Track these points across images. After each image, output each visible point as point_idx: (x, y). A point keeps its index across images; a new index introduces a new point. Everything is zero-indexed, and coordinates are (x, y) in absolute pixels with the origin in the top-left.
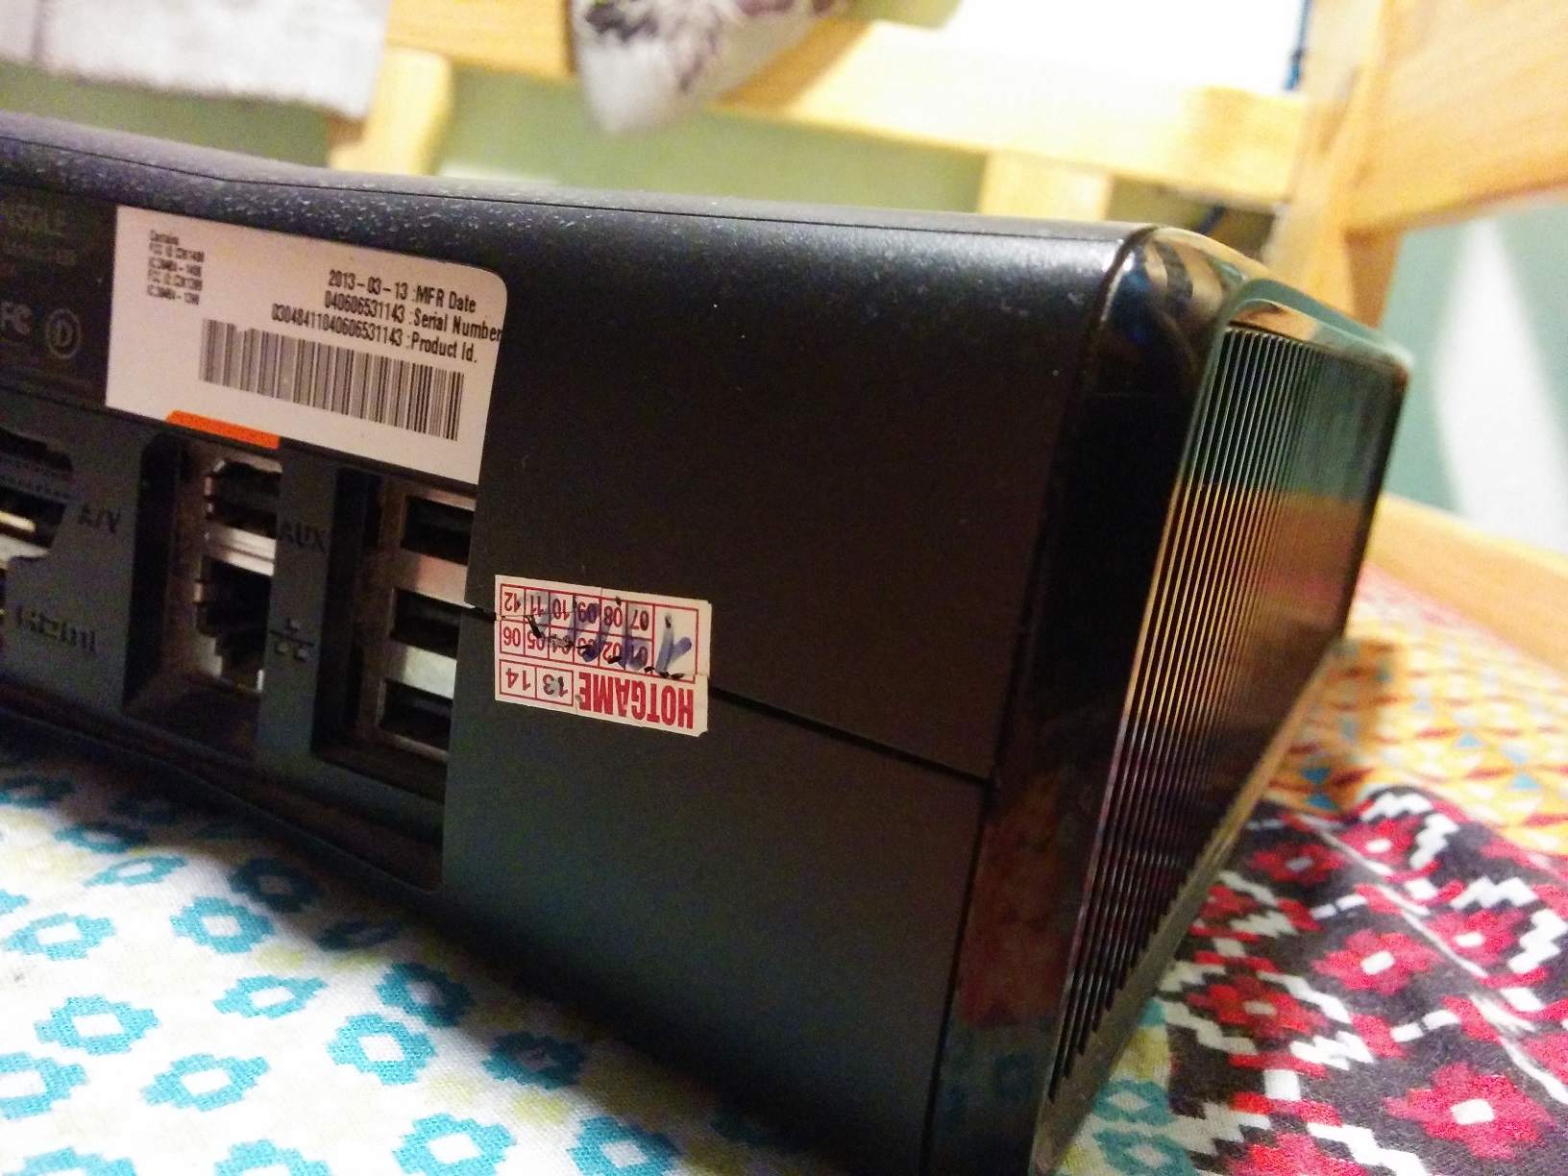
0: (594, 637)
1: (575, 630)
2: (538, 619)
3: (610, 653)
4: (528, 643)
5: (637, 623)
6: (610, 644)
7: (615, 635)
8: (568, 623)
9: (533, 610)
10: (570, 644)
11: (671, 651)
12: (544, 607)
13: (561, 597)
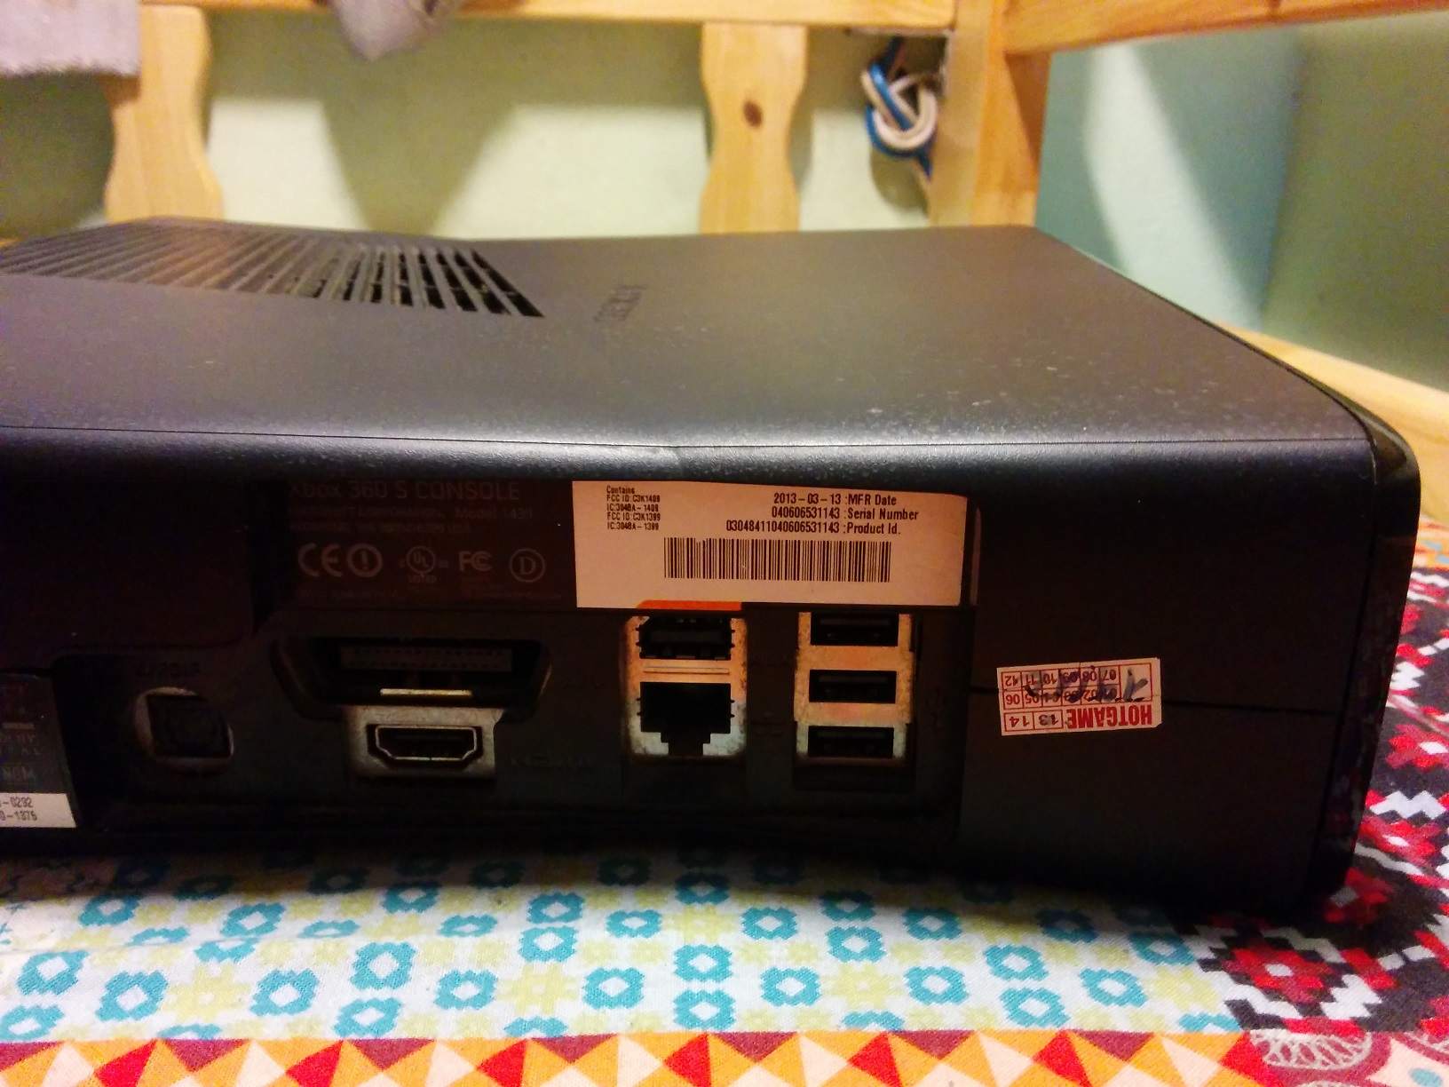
0: (1076, 689)
1: (1061, 688)
2: (1032, 687)
3: (1089, 696)
4: (1025, 701)
5: (1108, 676)
6: (1089, 691)
7: (1092, 686)
8: (1056, 685)
9: (1028, 682)
10: (1058, 695)
11: (1133, 687)
12: (1037, 679)
13: (1049, 673)
